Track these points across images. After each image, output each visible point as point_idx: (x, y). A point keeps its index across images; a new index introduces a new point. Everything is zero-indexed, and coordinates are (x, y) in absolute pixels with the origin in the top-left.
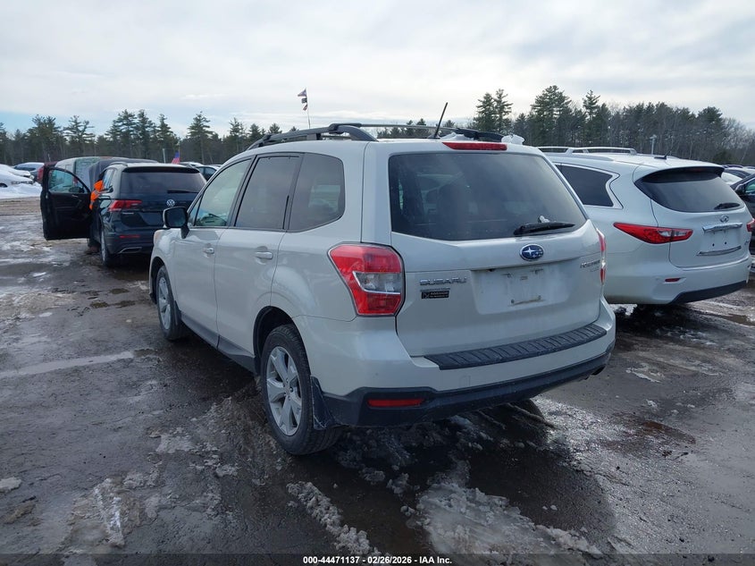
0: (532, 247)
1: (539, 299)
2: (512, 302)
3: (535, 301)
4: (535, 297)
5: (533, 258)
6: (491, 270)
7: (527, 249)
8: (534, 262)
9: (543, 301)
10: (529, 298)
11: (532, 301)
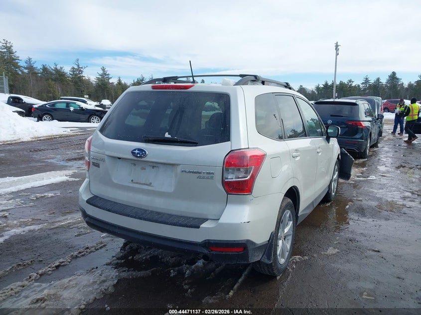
0: (139, 150)
1: (150, 185)
2: (132, 181)
3: (147, 185)
4: (148, 183)
5: (137, 157)
6: (120, 158)
7: (135, 150)
8: (139, 159)
9: (152, 186)
10: (144, 182)
11: (144, 184)
